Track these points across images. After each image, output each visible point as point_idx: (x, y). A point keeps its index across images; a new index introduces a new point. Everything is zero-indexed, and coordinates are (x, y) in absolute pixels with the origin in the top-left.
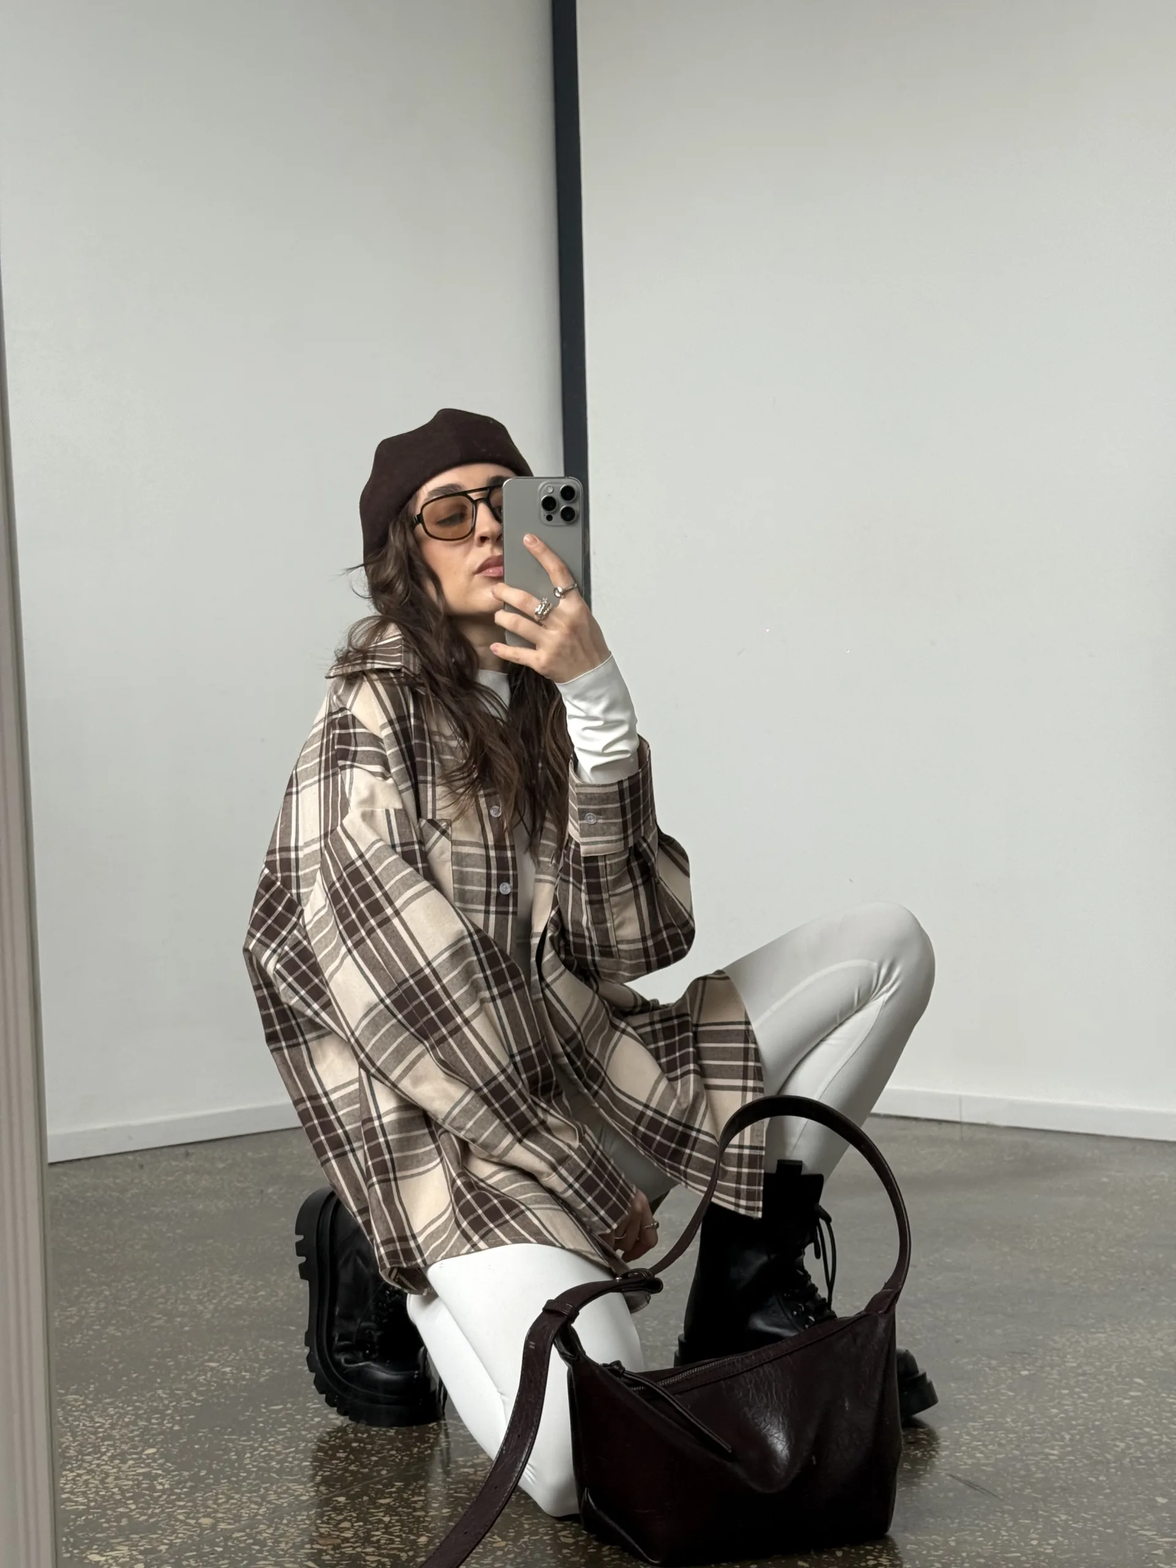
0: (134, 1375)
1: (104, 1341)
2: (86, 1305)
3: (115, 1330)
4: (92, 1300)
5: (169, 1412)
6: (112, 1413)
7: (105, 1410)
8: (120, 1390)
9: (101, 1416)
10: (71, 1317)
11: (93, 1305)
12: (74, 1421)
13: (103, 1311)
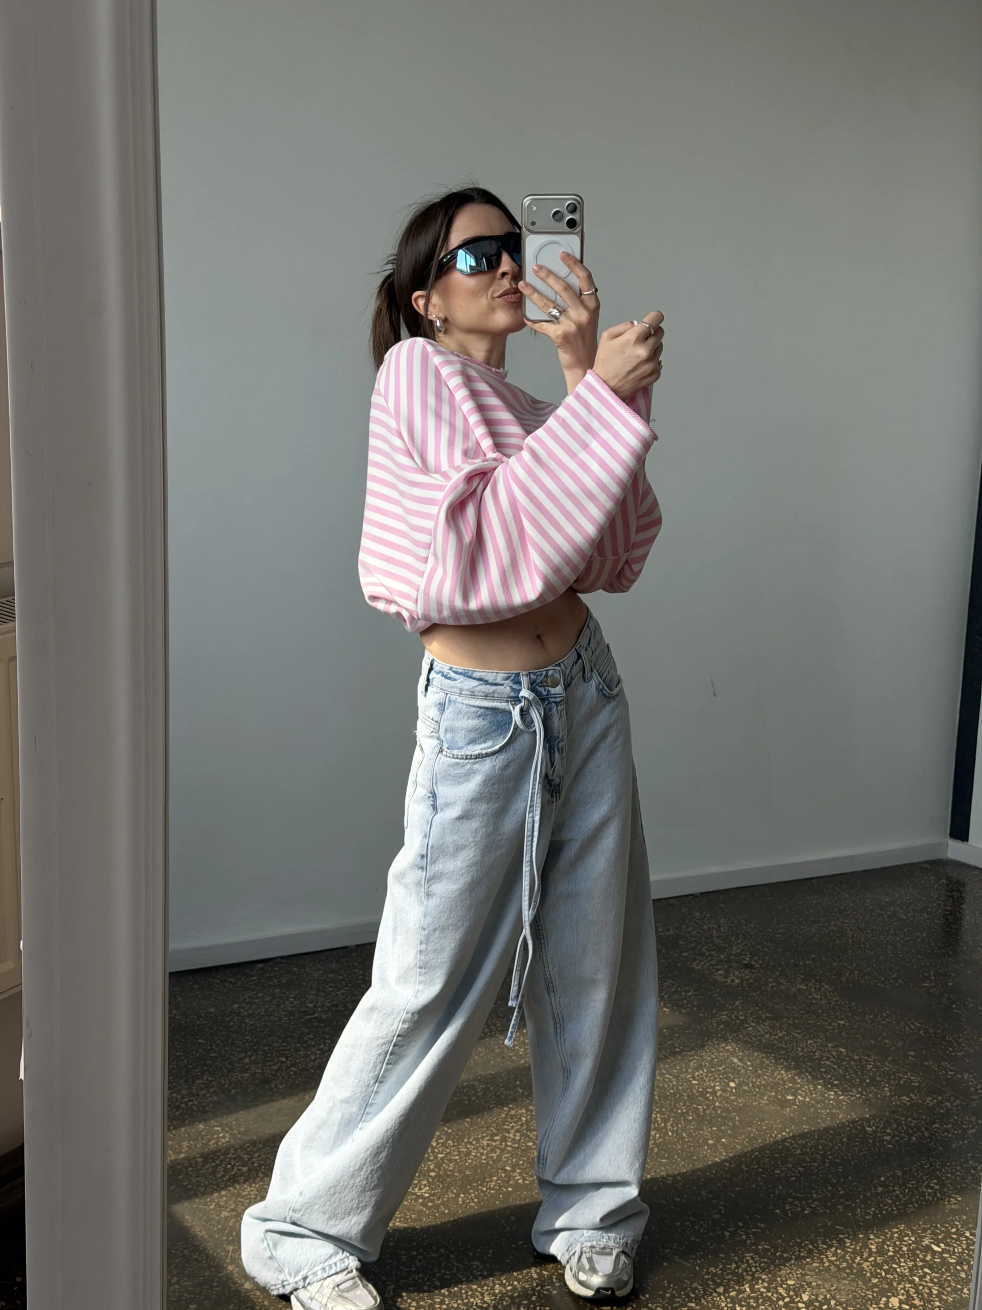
0: (521, 1243)
1: (510, 1189)
2: (507, 1135)
3: (520, 1174)
4: (513, 1127)
5: (534, 1298)
6: (497, 1291)
7: (493, 1288)
8: (508, 1261)
9: (489, 1294)
10: (493, 1151)
11: (511, 1136)
12: (471, 1296)
13: (516, 1146)
